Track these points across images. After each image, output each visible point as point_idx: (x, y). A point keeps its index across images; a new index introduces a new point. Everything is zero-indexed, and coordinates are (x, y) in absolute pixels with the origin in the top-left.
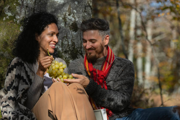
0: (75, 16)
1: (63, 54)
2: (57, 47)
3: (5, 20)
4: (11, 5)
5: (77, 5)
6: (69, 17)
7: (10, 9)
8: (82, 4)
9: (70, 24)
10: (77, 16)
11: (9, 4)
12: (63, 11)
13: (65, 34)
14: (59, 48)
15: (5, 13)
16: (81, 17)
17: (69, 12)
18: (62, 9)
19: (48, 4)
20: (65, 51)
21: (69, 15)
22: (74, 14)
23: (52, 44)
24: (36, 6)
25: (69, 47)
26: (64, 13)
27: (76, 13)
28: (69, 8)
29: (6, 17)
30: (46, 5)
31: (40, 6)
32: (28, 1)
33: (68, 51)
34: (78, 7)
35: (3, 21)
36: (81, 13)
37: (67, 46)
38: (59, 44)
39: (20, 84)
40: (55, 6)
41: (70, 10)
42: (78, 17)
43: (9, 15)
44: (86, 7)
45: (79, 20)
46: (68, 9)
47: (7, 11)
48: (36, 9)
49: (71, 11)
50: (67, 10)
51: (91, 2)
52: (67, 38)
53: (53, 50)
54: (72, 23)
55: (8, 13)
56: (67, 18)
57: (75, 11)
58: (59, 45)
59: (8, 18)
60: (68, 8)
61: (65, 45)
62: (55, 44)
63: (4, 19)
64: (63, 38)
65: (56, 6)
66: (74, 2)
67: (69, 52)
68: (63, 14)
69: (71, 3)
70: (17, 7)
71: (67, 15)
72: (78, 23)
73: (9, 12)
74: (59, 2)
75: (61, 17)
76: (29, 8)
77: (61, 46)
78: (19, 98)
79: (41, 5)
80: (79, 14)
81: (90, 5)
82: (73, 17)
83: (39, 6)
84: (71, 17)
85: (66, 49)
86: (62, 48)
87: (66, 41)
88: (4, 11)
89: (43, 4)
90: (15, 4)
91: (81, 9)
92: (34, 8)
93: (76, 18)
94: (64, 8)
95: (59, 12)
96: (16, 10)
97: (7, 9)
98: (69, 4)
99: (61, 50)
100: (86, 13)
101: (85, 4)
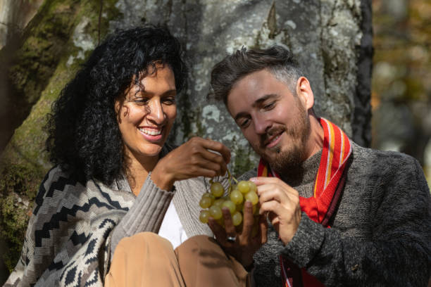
0: (293, 39)
2: (235, 137)
3: (72, 65)
4: (93, 18)
5: (297, 5)
6: (270, 42)
7: (90, 29)
10: (297, 38)
11: (89, 16)
12: (251, 26)
15: (75, 42)
16: (315, 42)
17: (269, 29)
18: (249, 18)
19: (209, 7)
21: (272, 36)
22: (286, 34)
24: (173, 15)
26: (255, 32)
27: (295, 31)
28: (270, 16)
30: (201, 12)
32: (149, 2)
34: (302, 10)
35: (65, 67)
40: (227, 11)
41: (275, 20)
42: (303, 40)
43: (85, 49)
44: (334, 9)
45: (304, 50)
46: (269, 19)
47: (81, 38)
48: (173, 27)
49: (278, 24)
50: (265, 21)
55: (84, 42)
57: (291, 24)
59: (83, 58)
60: (267, 16)
63: (71, 61)
65: (229, 13)
68: (252, 36)
70: (110, 22)
71: (265, 36)
73: (85, 39)
79: (186, 13)
80: (308, 32)
81: (348, 5)
82: (285, 41)
83: (182, 14)
88: (74, 37)
89: (193, 10)
90: (104, 15)
91: (314, 18)
92: (166, 22)
93: (295, 46)
94: (254, 15)
95: (241, 30)
96: (110, 31)
97: (82, 31)
98: (269, 4)
99: (247, 146)
100: (335, 30)
101: (332, 2)
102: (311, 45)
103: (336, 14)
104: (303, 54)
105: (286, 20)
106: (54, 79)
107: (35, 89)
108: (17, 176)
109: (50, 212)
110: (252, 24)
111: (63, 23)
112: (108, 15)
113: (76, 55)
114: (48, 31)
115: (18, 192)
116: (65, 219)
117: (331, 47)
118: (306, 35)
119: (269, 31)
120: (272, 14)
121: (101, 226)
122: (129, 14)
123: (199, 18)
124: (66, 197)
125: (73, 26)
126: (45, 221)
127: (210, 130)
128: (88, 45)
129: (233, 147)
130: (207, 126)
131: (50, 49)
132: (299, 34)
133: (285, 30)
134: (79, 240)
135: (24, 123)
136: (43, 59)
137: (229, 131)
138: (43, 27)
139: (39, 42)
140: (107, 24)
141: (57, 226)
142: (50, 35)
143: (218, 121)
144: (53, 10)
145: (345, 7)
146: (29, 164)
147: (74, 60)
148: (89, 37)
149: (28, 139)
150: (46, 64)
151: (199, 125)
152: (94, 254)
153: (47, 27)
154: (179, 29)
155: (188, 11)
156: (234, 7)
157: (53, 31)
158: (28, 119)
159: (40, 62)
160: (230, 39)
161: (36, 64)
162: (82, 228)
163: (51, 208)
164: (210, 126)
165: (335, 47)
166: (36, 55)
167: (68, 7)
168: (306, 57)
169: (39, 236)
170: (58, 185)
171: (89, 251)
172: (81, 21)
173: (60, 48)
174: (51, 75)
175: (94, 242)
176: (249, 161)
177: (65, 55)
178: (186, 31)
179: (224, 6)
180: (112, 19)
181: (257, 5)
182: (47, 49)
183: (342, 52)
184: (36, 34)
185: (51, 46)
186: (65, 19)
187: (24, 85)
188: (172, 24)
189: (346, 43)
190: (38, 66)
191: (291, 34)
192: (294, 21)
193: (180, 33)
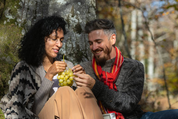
0: (79, 18)
1: (68, 57)
2: (61, 50)
3: (6, 24)
4: (12, 8)
5: (80, 6)
6: (72, 18)
7: (11, 12)
8: (86, 5)
9: (73, 26)
10: (80, 17)
11: (10, 7)
12: (66, 13)
13: (68, 37)
14: (63, 51)
15: (6, 16)
16: (85, 18)
18: (65, 10)
19: (50, 5)
20: (69, 54)
21: (73, 16)
22: (77, 16)
24: (38, 8)
25: (74, 50)
26: (67, 15)
30: (48, 7)
33: (72, 54)
34: (81, 8)
35: (3, 25)
36: (85, 14)
37: (71, 49)
39: (26, 89)
42: (82, 18)
43: (10, 19)
44: (89, 7)
45: (82, 21)
47: (8, 14)
49: (75, 12)
50: (71, 11)
51: (94, 2)
52: (71, 41)
54: (76, 25)
55: (9, 16)
56: (70, 19)
57: (78, 12)
58: (63, 48)
59: (9, 22)
60: (71, 10)
61: (69, 48)
63: (5, 22)
64: (67, 41)
65: (58, 8)
66: (77, 3)
67: (74, 55)
68: (66, 16)
69: (74, 4)
71: (70, 16)
72: (82, 25)
73: (9, 15)
74: (61, 3)
76: (30, 10)
77: (65, 49)
78: (26, 102)
82: (77, 18)
83: (41, 8)
84: (74, 19)
85: (70, 52)
86: (66, 50)
87: (70, 43)
89: (45, 6)
90: (15, 7)
91: (84, 10)
92: (36, 10)
93: (80, 20)
94: (67, 9)
95: (62, 14)
96: (17, 12)
97: (8, 12)
98: (71, 5)
99: (65, 53)
100: (90, 14)
101: (89, 5)
102: (84, 19)
103: (90, 9)
104: (82, 23)
105: (77, 11)
110: (66, 12)
112: (17, 7)
113: (7, 20)
117: (89, 20)
118: (83, 16)
119: (72, 15)
120: (73, 9)
123: (47, 9)
133: (77, 14)
140: (16, 10)
145: (93, 7)
147: (6, 22)
148: (11, 15)
154: (40, 13)
155: (43, 7)
156: (60, 6)
168: (83, 24)
172: (7, 8)
178: (43, 13)
179: (56, 5)
180: (18, 9)
181: (68, 6)
188: (38, 11)
191: (78, 16)
192: (79, 11)
193: (40, 14)
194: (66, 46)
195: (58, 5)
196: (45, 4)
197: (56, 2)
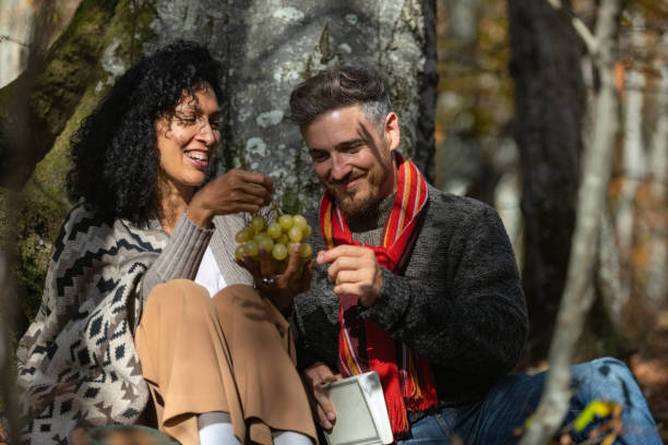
1: (301, 197)
2: (282, 174)
3: (101, 92)
4: (125, 39)
5: (352, 26)
7: (121, 52)
8: (378, 23)
10: (352, 63)
11: (120, 37)
12: (301, 49)
15: (104, 66)
17: (322, 53)
18: (299, 41)
19: (254, 28)
20: (307, 186)
21: (324, 61)
22: (340, 59)
23: (196, 150)
24: (214, 37)
26: (306, 56)
28: (322, 38)
29: (105, 80)
30: (246, 33)
31: (227, 38)
32: (188, 21)
33: (316, 184)
34: (359, 32)
35: (93, 94)
36: (372, 54)
38: (287, 163)
40: (275, 33)
41: (328, 43)
43: (116, 74)
44: (394, 31)
46: (321, 42)
47: (111, 61)
48: (214, 50)
49: (331, 48)
50: (317, 44)
53: (200, 173)
55: (114, 67)
57: (346, 47)
58: (288, 167)
60: (319, 39)
61: (307, 165)
62: (206, 149)
63: (99, 87)
65: (277, 35)
66: (343, 16)
68: (303, 60)
69: (329, 19)
70: (144, 44)
71: (317, 61)
73: (116, 62)
74: (287, 20)
75: (295, 69)
77: (294, 170)
79: (229, 35)
80: (365, 56)
81: (410, 27)
83: (224, 37)
85: (310, 180)
86: (297, 175)
88: (103, 61)
89: (236, 30)
90: (137, 36)
91: (372, 41)
92: (207, 44)
94: (305, 37)
95: (290, 54)
96: (144, 53)
97: (112, 54)
98: (321, 25)
99: (295, 183)
100: (396, 55)
101: (392, 22)
103: (397, 36)
105: (340, 43)
106: (80, 107)
107: (60, 118)
108: (38, 216)
109: (72, 257)
110: (303, 47)
111: (92, 44)
112: (142, 37)
113: (107, 80)
114: (74, 53)
115: (40, 235)
116: (90, 265)
117: (390, 73)
118: (363, 60)
119: (321, 56)
120: (325, 36)
121: (131, 271)
122: (165, 35)
123: (243, 40)
124: (91, 240)
125: (102, 48)
126: (67, 267)
127: (254, 166)
128: (118, 69)
129: (281, 185)
130: (251, 160)
131: (78, 73)
132: (355, 58)
133: (339, 55)
134: (107, 286)
135: (47, 156)
136: (69, 85)
137: (276, 167)
138: (68, 49)
139: (64, 66)
140: (140, 47)
141: (81, 273)
142: (76, 58)
143: (263, 155)
144: (79, 31)
145: (407, 29)
146: (52, 202)
147: (103, 86)
148: (120, 61)
149: (50, 173)
150: (71, 90)
151: (242, 160)
152: (122, 302)
153: (73, 49)
154: (220, 53)
155: (231, 32)
156: (283, 29)
157: (80, 54)
158: (52, 152)
159: (66, 89)
160: (277, 63)
161: (61, 91)
162: (110, 274)
163: (74, 253)
164: (255, 161)
165: (395, 73)
166: (61, 80)
167: (97, 27)
169: (61, 284)
170: (81, 227)
171: (117, 299)
172: (111, 42)
173: (88, 73)
174: (78, 103)
175: (122, 288)
176: (297, 200)
177: (93, 80)
178: (228, 54)
179: (271, 27)
180: (145, 41)
181: (309, 26)
182: (73, 74)
183: (403, 79)
184: (61, 57)
185: (77, 70)
186: (93, 40)
187: (47, 114)
188: (213, 47)
189: (407, 69)
190: (63, 93)
191: (346, 59)
192: (350, 44)
193: (222, 57)
194: (298, 161)
195: (277, 24)
196: (238, 23)
197: (272, 17)
